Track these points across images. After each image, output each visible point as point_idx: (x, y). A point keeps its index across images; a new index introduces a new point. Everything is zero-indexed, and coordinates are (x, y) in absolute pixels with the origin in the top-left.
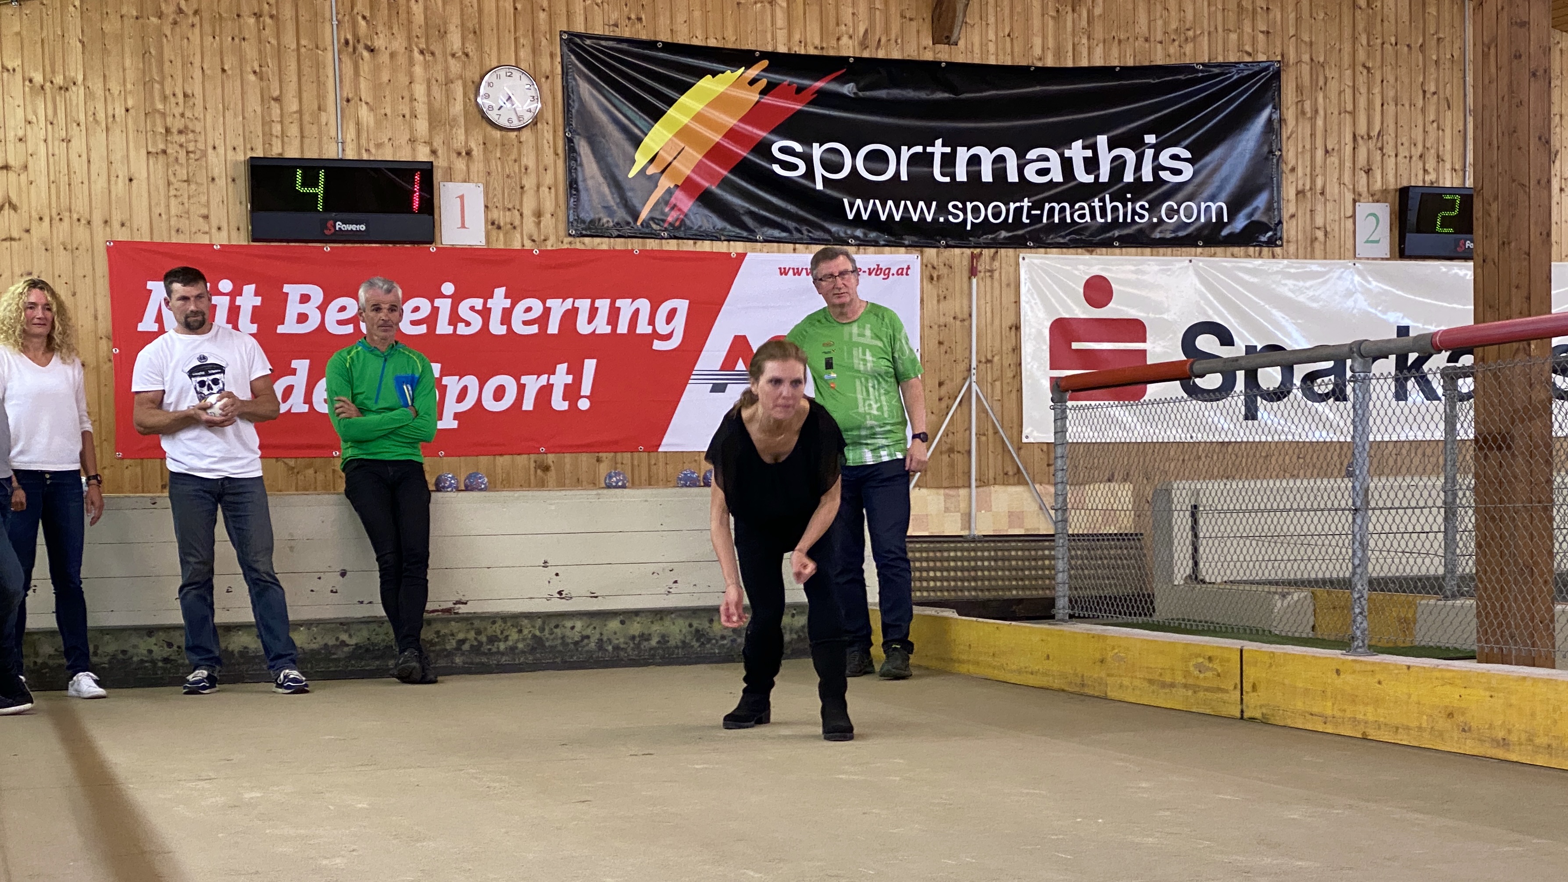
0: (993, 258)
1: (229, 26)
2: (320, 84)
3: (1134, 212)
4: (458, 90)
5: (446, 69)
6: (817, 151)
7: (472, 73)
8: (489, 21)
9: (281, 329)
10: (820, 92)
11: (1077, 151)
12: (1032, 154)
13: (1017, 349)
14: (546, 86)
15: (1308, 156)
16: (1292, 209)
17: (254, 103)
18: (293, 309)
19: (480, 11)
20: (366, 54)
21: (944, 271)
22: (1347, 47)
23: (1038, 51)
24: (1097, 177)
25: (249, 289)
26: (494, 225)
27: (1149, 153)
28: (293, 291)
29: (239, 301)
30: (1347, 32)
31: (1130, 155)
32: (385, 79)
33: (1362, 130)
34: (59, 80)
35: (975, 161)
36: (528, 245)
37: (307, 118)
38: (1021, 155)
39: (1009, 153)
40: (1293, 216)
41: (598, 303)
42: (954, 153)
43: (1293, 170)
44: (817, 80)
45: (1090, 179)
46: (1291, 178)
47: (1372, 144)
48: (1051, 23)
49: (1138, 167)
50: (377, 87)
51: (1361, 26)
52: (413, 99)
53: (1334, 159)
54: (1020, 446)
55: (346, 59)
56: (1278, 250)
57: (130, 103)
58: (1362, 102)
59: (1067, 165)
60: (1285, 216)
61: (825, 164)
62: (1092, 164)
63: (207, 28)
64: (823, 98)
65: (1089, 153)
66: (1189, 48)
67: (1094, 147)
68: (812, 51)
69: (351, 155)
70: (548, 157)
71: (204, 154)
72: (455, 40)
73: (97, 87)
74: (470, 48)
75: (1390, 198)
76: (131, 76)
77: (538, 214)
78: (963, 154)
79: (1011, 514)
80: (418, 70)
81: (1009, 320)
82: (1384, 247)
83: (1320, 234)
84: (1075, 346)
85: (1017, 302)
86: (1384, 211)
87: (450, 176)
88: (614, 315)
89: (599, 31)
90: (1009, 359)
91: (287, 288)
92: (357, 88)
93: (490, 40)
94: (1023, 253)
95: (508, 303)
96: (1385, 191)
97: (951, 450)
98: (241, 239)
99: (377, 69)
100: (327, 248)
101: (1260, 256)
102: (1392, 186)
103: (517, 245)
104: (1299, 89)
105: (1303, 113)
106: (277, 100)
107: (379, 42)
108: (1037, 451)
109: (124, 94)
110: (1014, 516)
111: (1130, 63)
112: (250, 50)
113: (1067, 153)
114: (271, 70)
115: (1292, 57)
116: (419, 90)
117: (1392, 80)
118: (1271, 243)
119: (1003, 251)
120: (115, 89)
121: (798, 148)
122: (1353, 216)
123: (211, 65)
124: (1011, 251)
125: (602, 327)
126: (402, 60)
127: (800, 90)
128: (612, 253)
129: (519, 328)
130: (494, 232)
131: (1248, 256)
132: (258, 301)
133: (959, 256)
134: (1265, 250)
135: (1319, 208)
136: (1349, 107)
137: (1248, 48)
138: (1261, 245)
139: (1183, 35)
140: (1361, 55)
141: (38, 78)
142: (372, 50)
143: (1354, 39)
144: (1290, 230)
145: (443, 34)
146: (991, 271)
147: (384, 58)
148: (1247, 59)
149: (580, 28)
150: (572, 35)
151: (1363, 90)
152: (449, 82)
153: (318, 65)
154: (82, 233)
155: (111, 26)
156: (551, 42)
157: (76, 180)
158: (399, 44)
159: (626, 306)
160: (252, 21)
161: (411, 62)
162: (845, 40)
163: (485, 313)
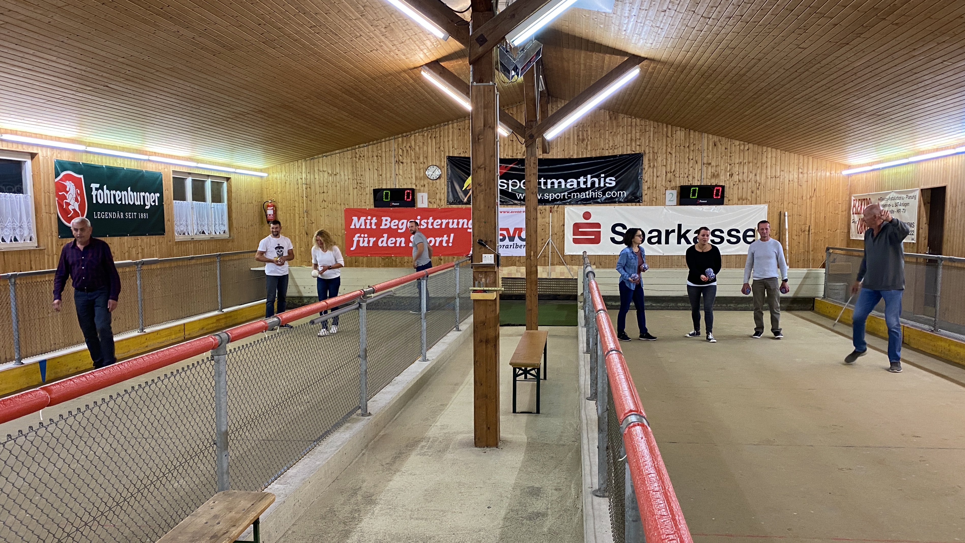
0: (558, 208)
1: (371, 159)
2: (391, 171)
3: (598, 195)
4: (422, 170)
5: (419, 167)
6: (510, 182)
7: (426, 166)
8: (430, 154)
9: (381, 227)
10: (511, 167)
11: (582, 179)
12: (569, 181)
13: (564, 231)
14: (443, 170)
15: (651, 178)
16: (646, 192)
17: (376, 175)
18: (384, 222)
19: (428, 152)
20: (401, 164)
21: (543, 211)
22: (664, 148)
23: (571, 153)
24: (587, 186)
25: (374, 218)
26: (430, 202)
27: (602, 179)
28: (384, 219)
29: (372, 221)
30: (665, 144)
31: (596, 180)
32: (405, 169)
33: (668, 170)
34: (335, 173)
35: (553, 183)
36: (438, 207)
37: (388, 179)
38: (566, 181)
39: (562, 181)
40: (646, 194)
41: (454, 220)
42: (547, 181)
43: (646, 182)
44: (510, 164)
45: (585, 187)
46: (646, 184)
47: (671, 174)
48: (576, 147)
49: (599, 183)
50: (403, 172)
51: (669, 142)
52: (412, 174)
53: (659, 179)
54: (564, 256)
55: (396, 165)
56: (641, 204)
57: (350, 177)
58: (669, 162)
59: (579, 183)
60: (644, 194)
61: (512, 185)
62: (585, 183)
63: (366, 159)
64: (512, 169)
65: (585, 180)
66: (616, 151)
67: (587, 179)
68: (510, 157)
69: (397, 187)
70: (443, 186)
71: (365, 188)
72: (421, 159)
73: (342, 174)
74: (425, 161)
75: (677, 189)
76: (350, 171)
77: (440, 200)
78: (549, 181)
79: (561, 273)
80: (413, 167)
81: (561, 224)
82: (675, 202)
83: (655, 199)
84: (580, 230)
85: (564, 219)
86: (675, 192)
87: (420, 192)
88: (458, 224)
89: (456, 155)
90: (562, 234)
91: (382, 218)
92: (399, 172)
93: (430, 158)
94: (566, 206)
95: (433, 221)
96: (676, 187)
97: (545, 256)
98: (372, 207)
99: (403, 167)
100: (391, 209)
101: (636, 205)
102: (678, 185)
103: (435, 207)
104: (649, 160)
105: (650, 166)
106: (381, 175)
107: (404, 161)
108: (569, 257)
109: (348, 175)
110: (562, 274)
111: (598, 155)
112: (375, 164)
113: (579, 180)
114: (380, 169)
115: (647, 152)
116: (413, 171)
117: (678, 156)
118: (639, 202)
119: (560, 206)
120: (346, 174)
121: (505, 181)
122: (665, 194)
123: (367, 168)
124: (563, 206)
125: (455, 226)
126: (409, 164)
127: (506, 167)
128: (458, 208)
129: (435, 227)
130: (430, 204)
131: (632, 205)
132: (376, 221)
133: (548, 207)
134: (637, 204)
135: (654, 192)
136: (665, 164)
137: (634, 150)
138: (636, 202)
139: (614, 147)
140: (669, 150)
141: (330, 172)
142: (402, 163)
143: (667, 146)
144: (645, 198)
145: (419, 158)
146: (557, 211)
147: (405, 164)
148: (633, 153)
149: (451, 155)
150: (449, 156)
151: (669, 160)
152: (420, 169)
153: (390, 167)
154: (339, 207)
155: (346, 161)
156: (444, 158)
157: (338, 195)
158: (409, 161)
159: (461, 221)
160: (376, 158)
161: (411, 165)
162: (519, 154)
163: (427, 223)
